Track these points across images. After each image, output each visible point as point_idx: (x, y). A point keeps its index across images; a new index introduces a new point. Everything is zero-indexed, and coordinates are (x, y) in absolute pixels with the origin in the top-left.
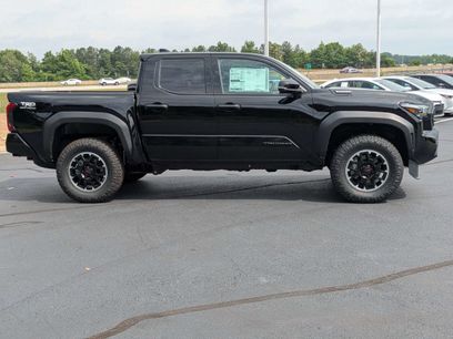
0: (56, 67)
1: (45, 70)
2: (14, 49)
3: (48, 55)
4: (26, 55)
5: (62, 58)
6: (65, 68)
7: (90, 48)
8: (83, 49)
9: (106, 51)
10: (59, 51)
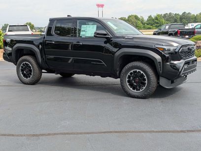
0: (153, 22)
1: (148, 24)
2: (135, 14)
3: (150, 17)
4: (139, 17)
5: (156, 18)
6: (157, 23)
7: (170, 13)
8: (167, 14)
9: (178, 14)
10: (155, 15)
